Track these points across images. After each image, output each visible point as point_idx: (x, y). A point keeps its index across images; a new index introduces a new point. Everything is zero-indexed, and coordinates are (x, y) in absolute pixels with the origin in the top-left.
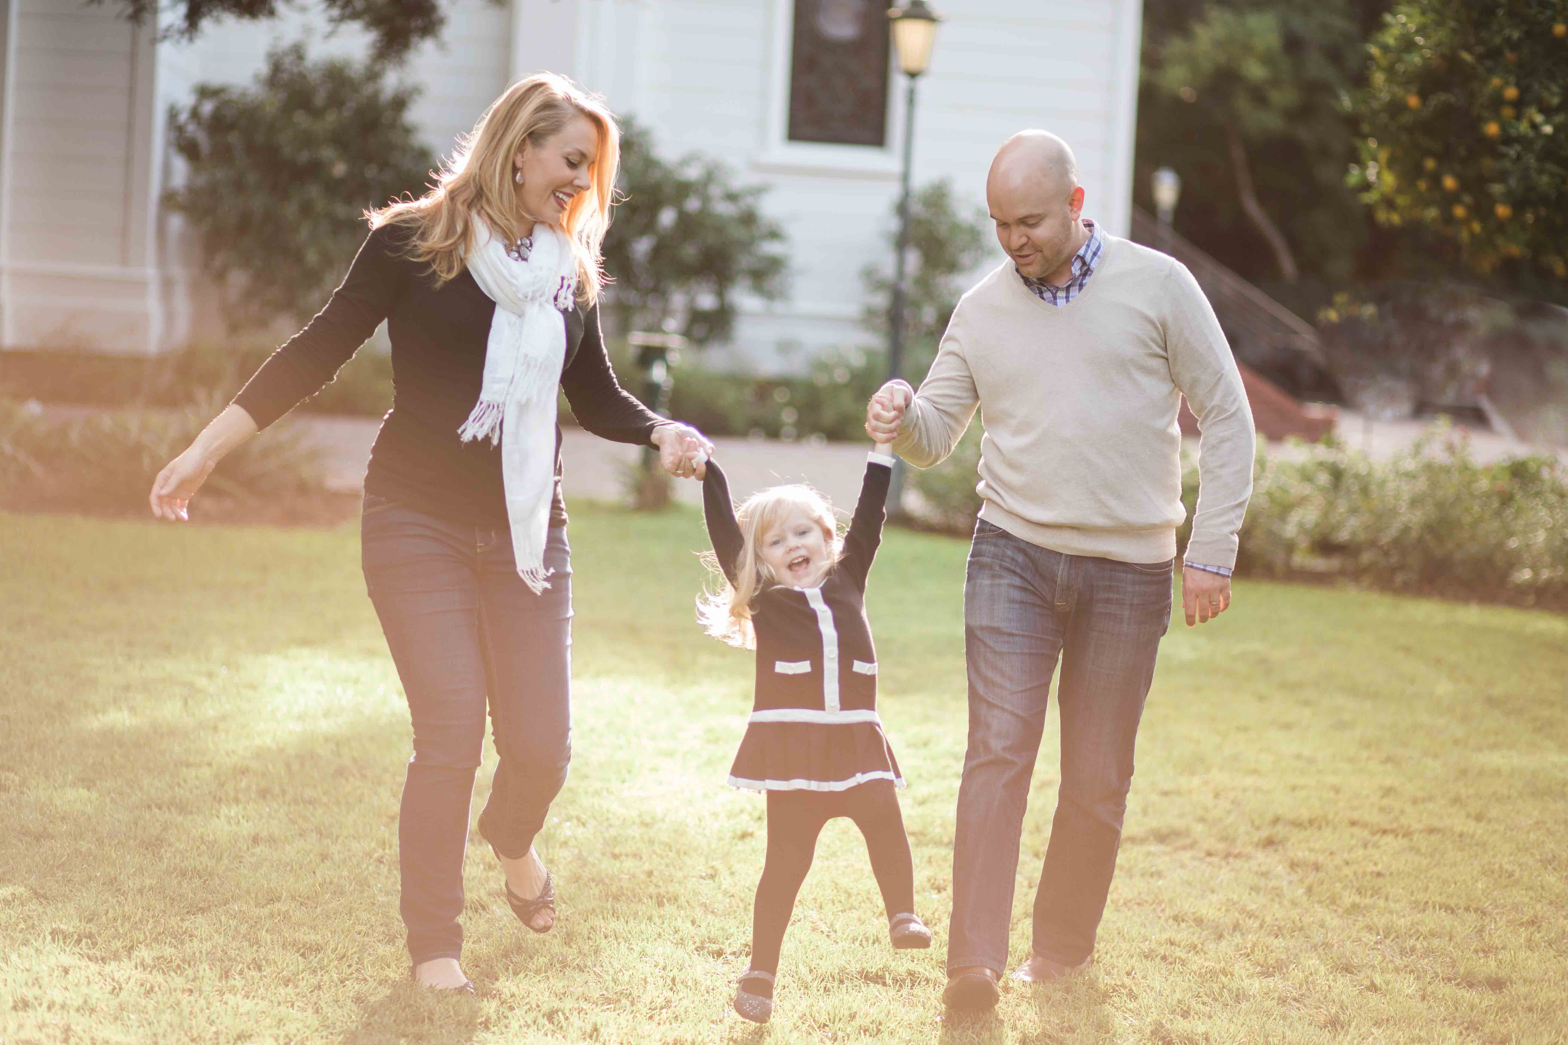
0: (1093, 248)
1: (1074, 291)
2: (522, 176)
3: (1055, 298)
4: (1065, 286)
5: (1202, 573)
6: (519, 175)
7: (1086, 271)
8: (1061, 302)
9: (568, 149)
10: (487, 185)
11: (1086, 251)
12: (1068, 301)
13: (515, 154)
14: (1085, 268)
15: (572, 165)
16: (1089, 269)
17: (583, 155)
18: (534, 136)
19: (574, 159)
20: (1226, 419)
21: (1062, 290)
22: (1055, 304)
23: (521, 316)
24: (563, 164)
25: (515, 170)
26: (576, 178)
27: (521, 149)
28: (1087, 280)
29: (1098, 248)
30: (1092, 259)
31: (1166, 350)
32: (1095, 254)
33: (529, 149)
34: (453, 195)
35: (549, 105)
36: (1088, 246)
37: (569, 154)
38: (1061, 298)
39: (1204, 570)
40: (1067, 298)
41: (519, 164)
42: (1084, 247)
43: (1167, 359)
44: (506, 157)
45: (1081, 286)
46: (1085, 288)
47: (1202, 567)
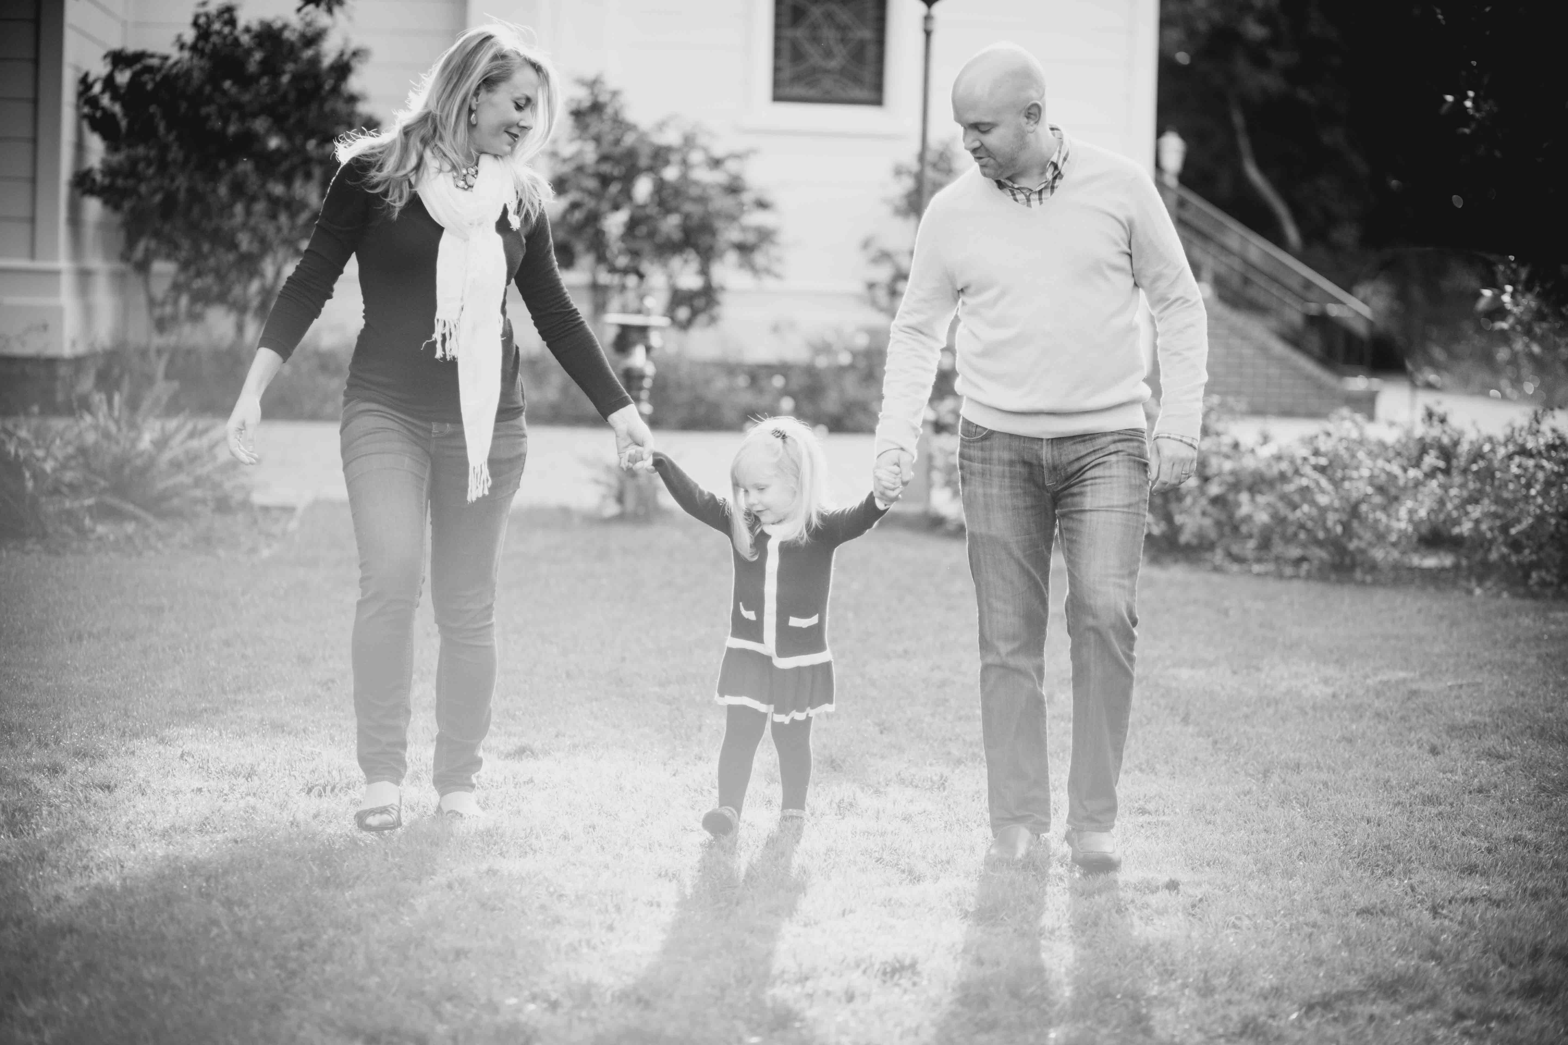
0: (1063, 155)
1: (1046, 195)
2: (476, 117)
3: (1028, 200)
4: (1038, 189)
5: (1179, 443)
6: (473, 115)
7: (1058, 176)
8: (1035, 203)
9: (517, 95)
10: (441, 123)
11: (1059, 157)
12: (1041, 203)
13: (472, 98)
14: (1056, 173)
15: (519, 108)
16: (1060, 173)
17: (528, 100)
18: (489, 82)
19: (522, 102)
20: (1190, 307)
21: (1035, 192)
22: (1029, 206)
23: (466, 240)
24: (512, 106)
25: (471, 111)
26: (521, 120)
27: (476, 94)
28: (1058, 182)
29: (1067, 155)
30: (1063, 163)
31: (1130, 248)
32: (1065, 159)
33: (483, 95)
34: (407, 132)
35: (501, 56)
36: (1060, 152)
37: (518, 99)
38: (1034, 200)
39: (1181, 441)
40: (1040, 199)
41: (474, 107)
42: (1056, 154)
43: (1130, 256)
44: (464, 100)
45: (1053, 188)
46: (1056, 191)
47: (1179, 438)
